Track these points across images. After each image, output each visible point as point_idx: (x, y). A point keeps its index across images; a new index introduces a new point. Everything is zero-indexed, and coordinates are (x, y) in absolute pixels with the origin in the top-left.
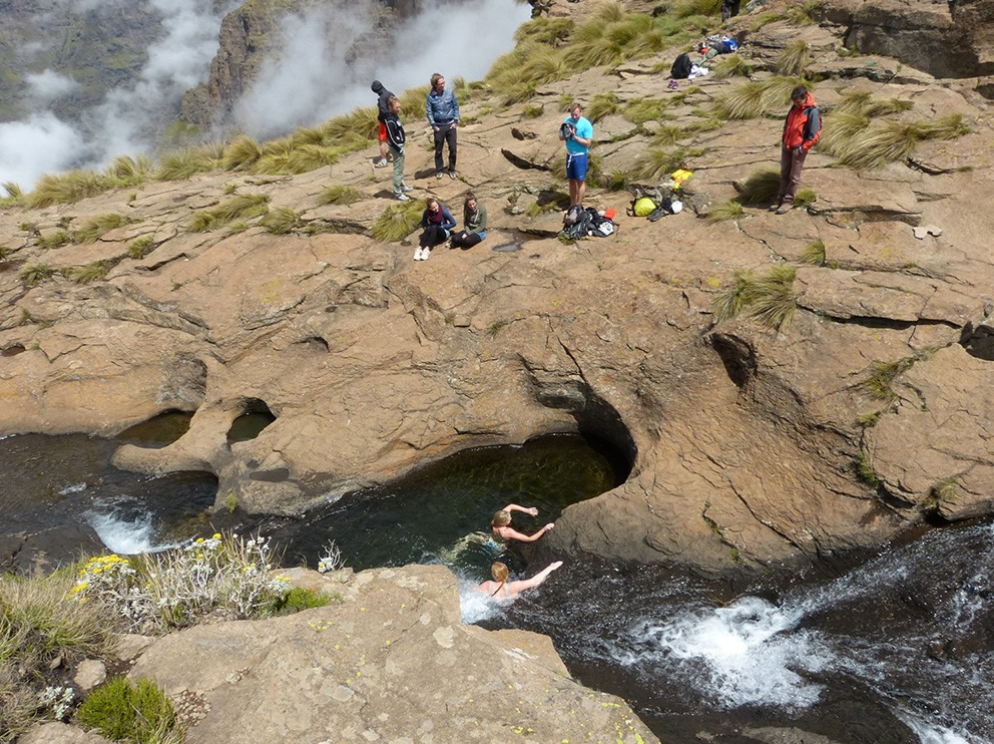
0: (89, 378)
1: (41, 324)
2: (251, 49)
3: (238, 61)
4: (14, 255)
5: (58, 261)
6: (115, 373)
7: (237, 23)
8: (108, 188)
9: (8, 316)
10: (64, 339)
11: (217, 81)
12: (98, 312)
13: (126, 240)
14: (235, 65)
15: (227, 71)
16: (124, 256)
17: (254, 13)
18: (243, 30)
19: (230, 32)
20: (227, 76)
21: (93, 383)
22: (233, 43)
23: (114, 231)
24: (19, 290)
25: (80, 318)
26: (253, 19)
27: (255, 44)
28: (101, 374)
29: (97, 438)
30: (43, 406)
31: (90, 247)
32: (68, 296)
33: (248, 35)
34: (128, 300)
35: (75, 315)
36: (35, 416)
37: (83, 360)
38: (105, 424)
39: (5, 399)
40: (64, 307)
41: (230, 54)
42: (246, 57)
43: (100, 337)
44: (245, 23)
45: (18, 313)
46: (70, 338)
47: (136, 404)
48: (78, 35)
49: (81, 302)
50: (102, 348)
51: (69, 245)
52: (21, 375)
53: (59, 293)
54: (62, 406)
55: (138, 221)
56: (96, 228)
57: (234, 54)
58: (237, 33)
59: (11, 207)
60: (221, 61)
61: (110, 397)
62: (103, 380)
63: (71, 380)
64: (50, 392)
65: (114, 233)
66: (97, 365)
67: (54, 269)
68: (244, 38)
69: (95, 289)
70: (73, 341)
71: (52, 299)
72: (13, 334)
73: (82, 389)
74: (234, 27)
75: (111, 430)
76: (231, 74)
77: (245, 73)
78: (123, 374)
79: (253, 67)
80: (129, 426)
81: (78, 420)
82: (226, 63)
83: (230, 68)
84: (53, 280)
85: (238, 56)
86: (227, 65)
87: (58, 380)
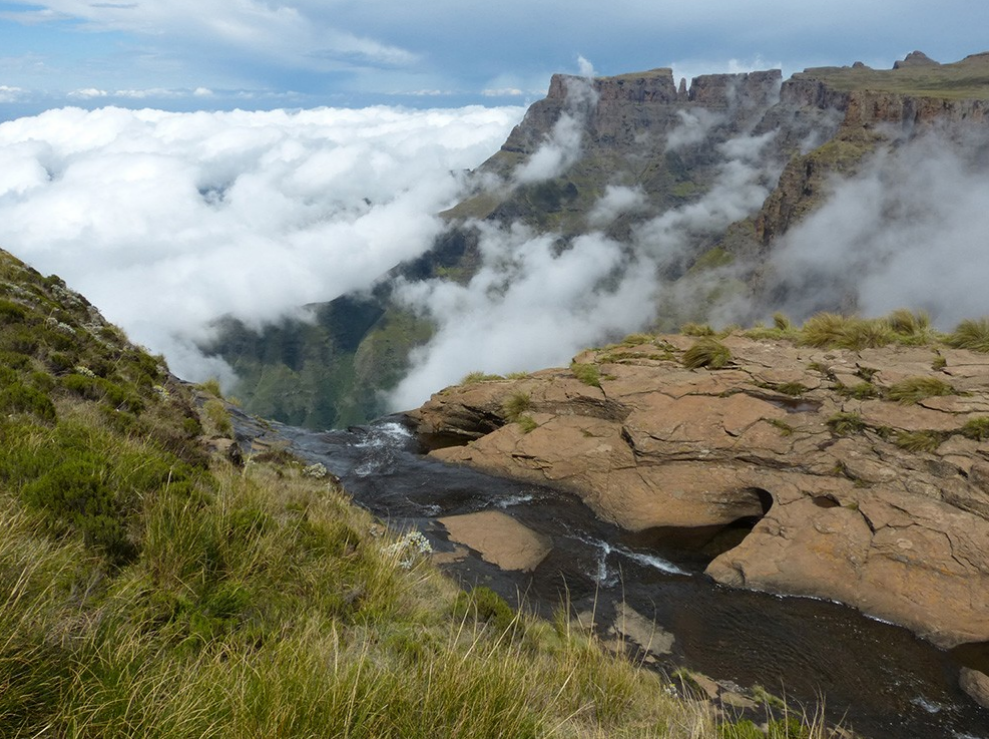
0: (919, 565)
1: (857, 481)
2: (808, 192)
3: (791, 202)
4: (809, 394)
5: (873, 416)
6: (955, 571)
7: (801, 168)
8: (889, 342)
9: (819, 461)
10: (888, 509)
11: (766, 217)
12: (929, 489)
13: (956, 413)
14: (787, 205)
15: (777, 210)
16: (956, 432)
17: (821, 161)
18: (805, 174)
19: (792, 175)
20: (776, 215)
21: (923, 573)
22: (791, 185)
23: (936, 398)
24: (827, 436)
25: (903, 488)
26: (818, 166)
27: (813, 188)
28: (937, 566)
29: (926, 642)
30: (860, 578)
31: (907, 410)
32: (890, 460)
33: (808, 179)
34: (975, 488)
35: (898, 485)
36: (849, 586)
37: (914, 542)
38: (936, 628)
39: (818, 554)
40: (885, 472)
41: (785, 195)
42: (800, 199)
43: (938, 521)
44: (809, 168)
45: (828, 460)
46: (896, 510)
47: (978, 619)
48: (657, 166)
49: (905, 471)
50: (940, 536)
51: (877, 400)
52: (839, 534)
53: (878, 453)
54: (880, 585)
55: (965, 394)
56: (916, 390)
57: (788, 195)
58: (797, 177)
59: (781, 338)
60: (775, 200)
61: (945, 599)
62: (937, 574)
63: (897, 560)
64: (870, 565)
65: (935, 401)
66: (932, 554)
67: (868, 423)
68: (804, 182)
69: (925, 461)
70: (901, 515)
71: (868, 456)
72: (825, 483)
73: (907, 576)
74: (796, 171)
75: (942, 639)
76: (780, 213)
77: (795, 213)
78: (966, 576)
79: (804, 209)
80: (964, 641)
81: (900, 610)
82: (779, 202)
83: (781, 207)
84: (864, 435)
85: (793, 196)
86: (779, 204)
87: (882, 554)
